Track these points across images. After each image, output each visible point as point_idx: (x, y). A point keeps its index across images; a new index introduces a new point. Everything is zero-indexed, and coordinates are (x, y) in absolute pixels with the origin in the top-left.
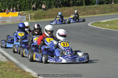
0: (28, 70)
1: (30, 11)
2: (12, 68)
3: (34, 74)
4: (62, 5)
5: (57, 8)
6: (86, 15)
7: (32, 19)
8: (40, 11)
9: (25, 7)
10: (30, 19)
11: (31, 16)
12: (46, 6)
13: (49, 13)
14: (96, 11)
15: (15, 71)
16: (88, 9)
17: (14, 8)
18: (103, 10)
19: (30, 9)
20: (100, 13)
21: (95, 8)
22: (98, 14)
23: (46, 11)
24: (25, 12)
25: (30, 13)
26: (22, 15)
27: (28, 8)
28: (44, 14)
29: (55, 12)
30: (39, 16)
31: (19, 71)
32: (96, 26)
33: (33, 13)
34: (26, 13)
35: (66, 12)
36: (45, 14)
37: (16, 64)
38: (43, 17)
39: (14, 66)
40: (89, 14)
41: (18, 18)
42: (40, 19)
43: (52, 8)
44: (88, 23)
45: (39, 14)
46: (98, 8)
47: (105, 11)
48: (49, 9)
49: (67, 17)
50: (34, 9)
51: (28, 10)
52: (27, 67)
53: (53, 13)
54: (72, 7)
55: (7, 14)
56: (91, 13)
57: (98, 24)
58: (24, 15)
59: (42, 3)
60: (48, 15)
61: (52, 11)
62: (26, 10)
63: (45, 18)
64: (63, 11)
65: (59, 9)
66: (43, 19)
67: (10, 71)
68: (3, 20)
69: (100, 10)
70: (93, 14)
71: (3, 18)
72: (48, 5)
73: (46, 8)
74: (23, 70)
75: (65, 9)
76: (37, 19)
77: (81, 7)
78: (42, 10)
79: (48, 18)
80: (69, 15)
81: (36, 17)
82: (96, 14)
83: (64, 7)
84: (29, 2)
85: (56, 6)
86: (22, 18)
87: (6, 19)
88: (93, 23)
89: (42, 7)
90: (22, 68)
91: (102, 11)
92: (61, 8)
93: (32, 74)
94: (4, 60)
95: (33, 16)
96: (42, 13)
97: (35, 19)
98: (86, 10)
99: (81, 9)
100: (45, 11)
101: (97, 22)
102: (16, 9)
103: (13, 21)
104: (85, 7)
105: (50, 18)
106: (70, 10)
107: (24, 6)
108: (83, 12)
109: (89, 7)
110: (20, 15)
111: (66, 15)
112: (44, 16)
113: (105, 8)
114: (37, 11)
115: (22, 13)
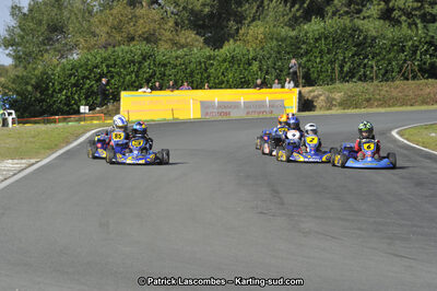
1: (334, 86)
4: (419, 74)
5: (405, 82)
9: (319, 75)
12: (376, 74)
13: (383, 93)
24: (319, 88)
27: (329, 79)
28: (367, 97)
30: (353, 101)
33: (340, 92)
35: (429, 93)
36: (371, 96)
38: (366, 104)
43: (393, 81)
45: (353, 96)
48: (384, 83)
51: (327, 84)
53: (394, 94)
59: (365, 65)
60: (380, 100)
61: (390, 87)
62: (321, 82)
63: (371, 106)
64: (422, 90)
65: (411, 83)
71: (223, 105)
72: (382, 71)
75: (426, 84)
81: (344, 104)
83: (427, 78)
84: (332, 62)
85: (403, 75)
92: (416, 82)
95: (338, 100)
96: (363, 92)
107: (318, 72)
112: (368, 100)
115: (311, 92)
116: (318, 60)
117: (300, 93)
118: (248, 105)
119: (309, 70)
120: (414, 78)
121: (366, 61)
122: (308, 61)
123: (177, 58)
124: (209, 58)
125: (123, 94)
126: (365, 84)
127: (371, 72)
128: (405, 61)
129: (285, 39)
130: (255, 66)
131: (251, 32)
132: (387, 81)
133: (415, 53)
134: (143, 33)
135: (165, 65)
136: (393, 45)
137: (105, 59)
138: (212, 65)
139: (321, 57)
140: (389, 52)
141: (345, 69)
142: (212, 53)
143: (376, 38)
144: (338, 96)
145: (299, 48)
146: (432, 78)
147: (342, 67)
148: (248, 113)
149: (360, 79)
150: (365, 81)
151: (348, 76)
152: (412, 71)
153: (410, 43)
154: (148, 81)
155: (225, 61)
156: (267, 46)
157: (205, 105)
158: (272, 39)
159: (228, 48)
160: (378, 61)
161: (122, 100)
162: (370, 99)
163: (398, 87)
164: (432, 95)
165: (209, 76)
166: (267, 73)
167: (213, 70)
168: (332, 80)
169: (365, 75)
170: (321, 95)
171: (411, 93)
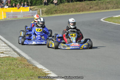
0: (40, 66)
1: (42, 6)
2: (24, 64)
3: (46, 70)
5: (69, 3)
6: (99, 10)
7: (43, 14)
8: (51, 6)
9: (36, 2)
10: (42, 14)
11: (42, 11)
12: (58, 1)
13: (61, 8)
14: (109, 6)
15: (27, 67)
16: (101, 4)
17: (26, 3)
18: (117, 5)
19: (41, 4)
20: (113, 8)
21: (108, 3)
22: (110, 9)
23: (58, 6)
24: (37, 6)
25: (41, 8)
26: (33, 10)
27: (40, 3)
28: (55, 9)
29: (67, 7)
30: (50, 11)
31: (31, 67)
32: (109, 21)
33: (45, 8)
34: (37, 8)
35: (78, 7)
36: (57, 9)
37: (27, 60)
39: (26, 62)
40: (101, 9)
41: (29, 13)
42: (52, 14)
43: (64, 3)
44: (101, 19)
45: (50, 9)
46: (111, 3)
47: (118, 6)
48: (61, 4)
49: (79, 12)
50: (45, 4)
51: (39, 5)
52: (39, 63)
53: (65, 8)
54: (84, 2)
55: (18, 9)
56: (103, 8)
57: (111, 20)
58: (35, 10)
60: (60, 10)
61: (63, 5)
62: (37, 4)
63: (57, 13)
64: (75, 6)
65: (71, 3)
66: (54, 14)
67: (22, 68)
68: (14, 15)
69: (113, 5)
70: (106, 9)
73: (58, 3)
74: (35, 66)
75: (77, 4)
76: (48, 14)
77: (94, 1)
78: (54, 5)
79: (59, 13)
80: (81, 10)
81: (47, 12)
82: (108, 9)
83: (77, 1)
85: (68, 1)
86: (33, 13)
87: (17, 14)
88: (106, 18)
89: (54, 2)
90: (34, 64)
91: (115, 6)
92: (73, 3)
93: (44, 71)
94: (16, 56)
95: (44, 11)
96: (53, 8)
97: (47, 15)
98: (99, 5)
99: (93, 4)
100: (56, 6)
101: (109, 18)
102: (27, 3)
103: (24, 16)
104: (98, 2)
105: (61, 13)
106: (82, 4)
108: (95, 7)
109: (101, 2)
110: (31, 10)
111: (78, 10)
112: (56, 11)
113: (118, 3)
114: (48, 6)
115: (33, 8)
146: (78, 1)
163: (66, 5)
164: (79, 8)
170: (38, 9)
171: (71, 7)
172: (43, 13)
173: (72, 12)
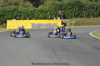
1: (72, 19)
4: (98, 16)
5: (94, 18)
13: (87, 21)
28: (82, 22)
29: (92, 21)
30: (78, 24)
38: (82, 25)
43: (90, 18)
51: (70, 19)
59: (82, 13)
60: (86, 23)
61: (89, 20)
62: (68, 18)
63: (84, 25)
64: (99, 20)
72: (87, 15)
81: (75, 25)
84: (72, 12)
85: (93, 16)
107: (67, 15)
115: (65, 21)
116: (68, 11)
117: (62, 21)
118: (46, 25)
119: (65, 14)
120: (97, 17)
121: (82, 12)
122: (64, 12)
123: (24, 10)
124: (34, 10)
125: (8, 21)
126: (82, 19)
127: (84, 15)
128: (94, 12)
129: (58, 5)
130: (48, 13)
131: (47, 3)
132: (88, 18)
133: (97, 9)
134: (14, 2)
135: (21, 12)
136: (90, 7)
137: (2, 10)
138: (35, 12)
139: (68, 10)
140: (89, 9)
141: (76, 14)
142: (35, 9)
143: (85, 5)
144: (73, 22)
145: (62, 7)
147: (75, 13)
148: (46, 27)
149: (80, 17)
150: (82, 18)
151: (76, 16)
152: (96, 15)
153: (96, 6)
154: (15, 17)
155: (39, 11)
156: (52, 7)
157: (33, 25)
158: (53, 5)
159: (40, 7)
160: (86, 12)
161: (7, 23)
162: (83, 23)
163: (92, 19)
165: (34, 16)
166: (52, 15)
167: (35, 14)
168: (71, 17)
169: (82, 16)
170: (68, 22)
171: (96, 21)
172: (73, 25)
173: (96, 25)
